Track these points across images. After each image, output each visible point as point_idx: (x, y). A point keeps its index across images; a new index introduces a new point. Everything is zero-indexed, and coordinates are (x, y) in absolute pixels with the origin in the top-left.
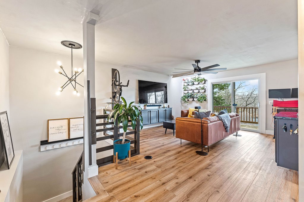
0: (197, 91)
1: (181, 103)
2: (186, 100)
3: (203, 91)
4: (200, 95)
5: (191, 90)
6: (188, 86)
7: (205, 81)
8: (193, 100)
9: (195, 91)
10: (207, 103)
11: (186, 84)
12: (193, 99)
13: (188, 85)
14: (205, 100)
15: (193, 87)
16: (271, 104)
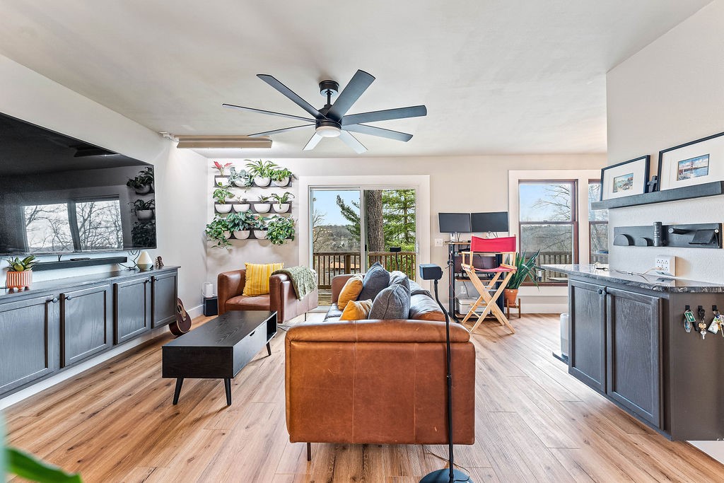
0: (265, 207)
1: (206, 247)
2: (227, 235)
3: (285, 207)
4: (274, 220)
5: (245, 202)
6: (233, 191)
7: (291, 178)
8: (252, 237)
9: (259, 207)
10: (297, 244)
11: (225, 182)
12: (252, 233)
13: (234, 185)
14: (291, 237)
15: (253, 195)
16: (439, 245)
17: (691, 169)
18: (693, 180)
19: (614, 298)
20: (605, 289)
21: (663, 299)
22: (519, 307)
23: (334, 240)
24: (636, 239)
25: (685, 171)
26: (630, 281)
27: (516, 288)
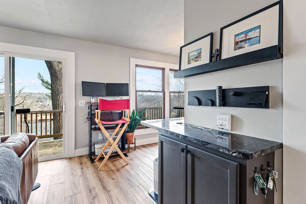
16: (82, 105)
17: (245, 40)
18: (248, 49)
19: (193, 156)
20: (186, 146)
21: (240, 164)
22: (135, 143)
23: (41, 101)
24: (203, 100)
25: (241, 42)
26: (209, 143)
27: (133, 132)
